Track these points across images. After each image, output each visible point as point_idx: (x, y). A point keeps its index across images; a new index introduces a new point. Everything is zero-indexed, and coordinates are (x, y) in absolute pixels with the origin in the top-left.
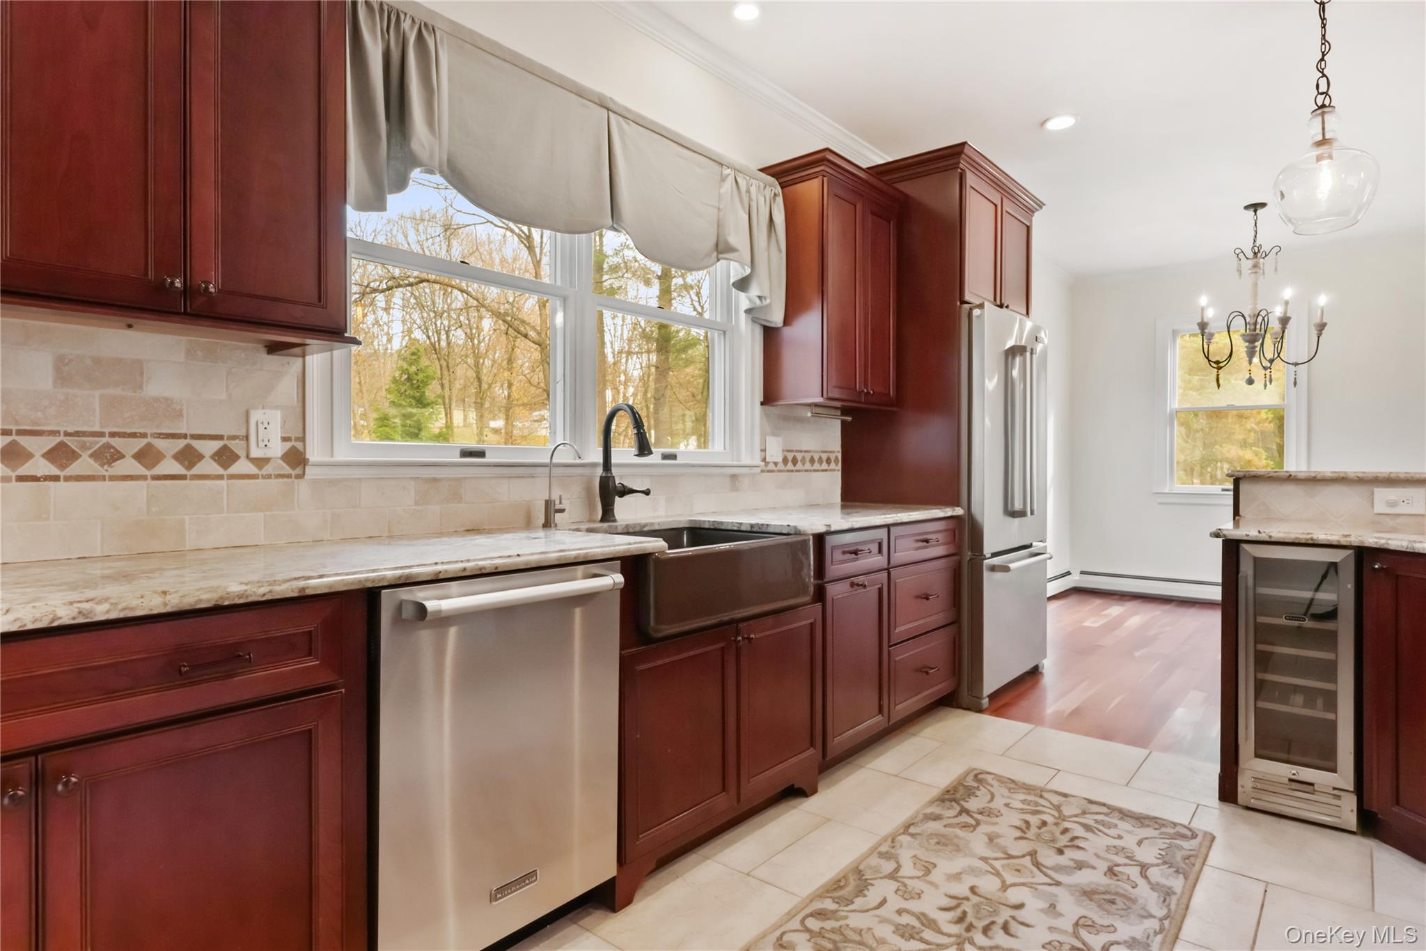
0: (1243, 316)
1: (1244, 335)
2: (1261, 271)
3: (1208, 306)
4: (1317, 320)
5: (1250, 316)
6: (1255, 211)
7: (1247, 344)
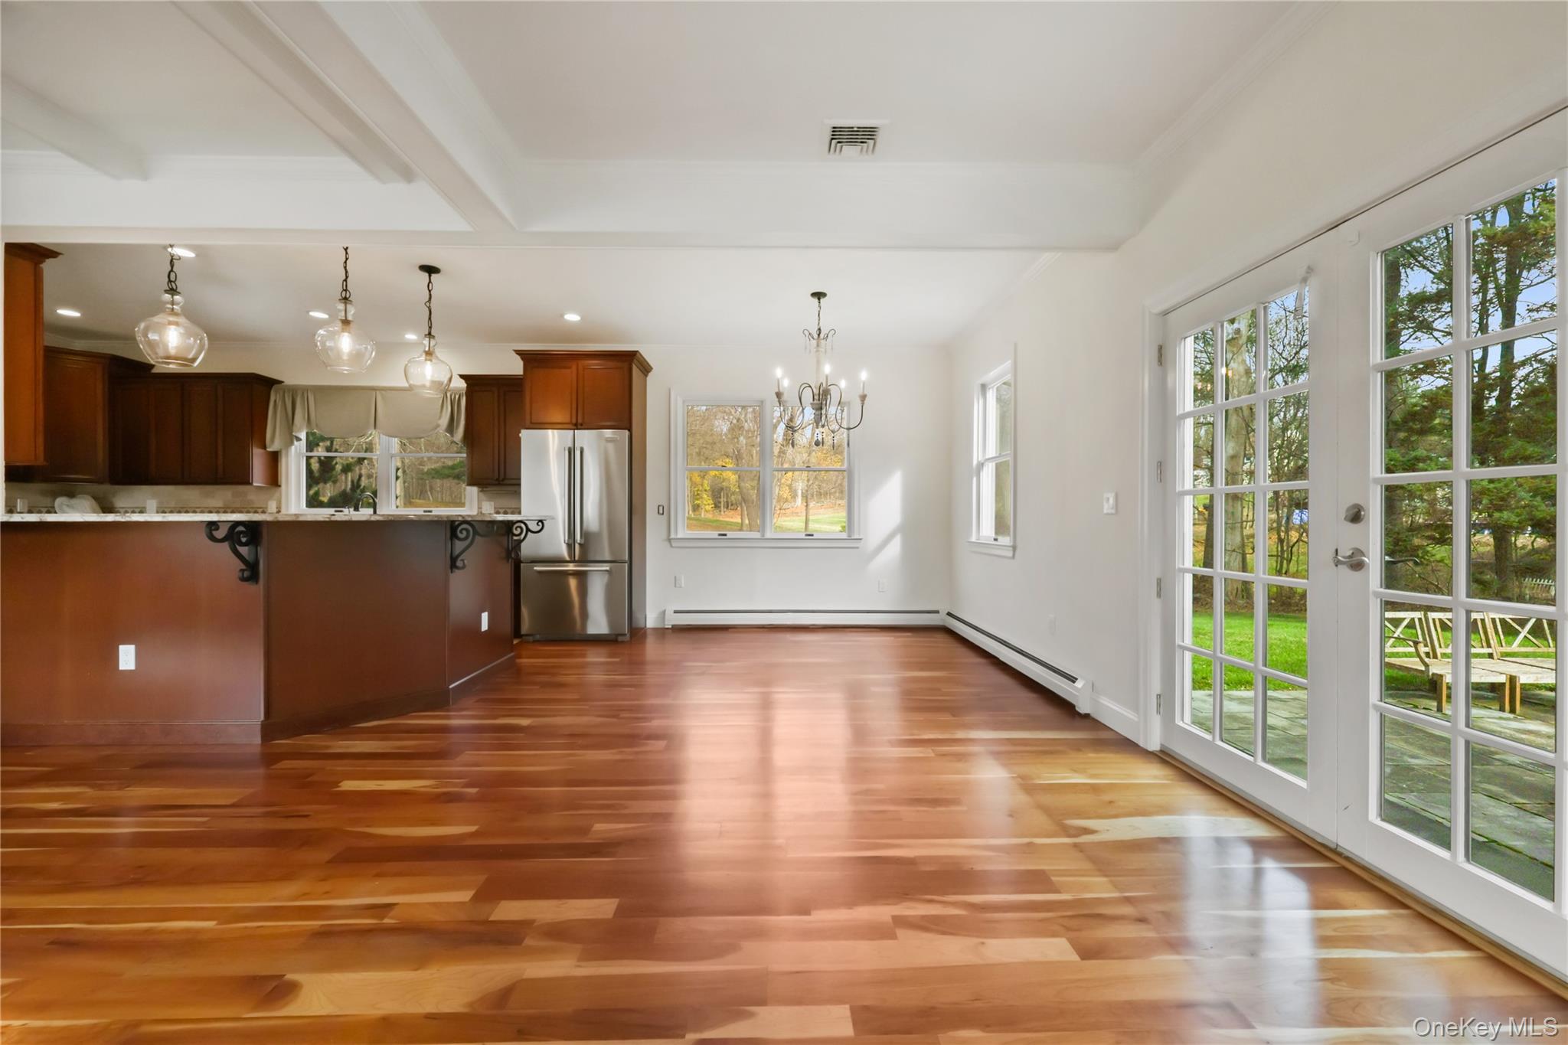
0: (810, 387)
1: (811, 404)
2: (823, 350)
3: (783, 378)
4: (861, 393)
5: (816, 388)
6: (819, 299)
7: (814, 411)
